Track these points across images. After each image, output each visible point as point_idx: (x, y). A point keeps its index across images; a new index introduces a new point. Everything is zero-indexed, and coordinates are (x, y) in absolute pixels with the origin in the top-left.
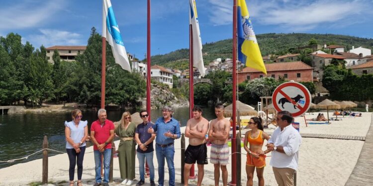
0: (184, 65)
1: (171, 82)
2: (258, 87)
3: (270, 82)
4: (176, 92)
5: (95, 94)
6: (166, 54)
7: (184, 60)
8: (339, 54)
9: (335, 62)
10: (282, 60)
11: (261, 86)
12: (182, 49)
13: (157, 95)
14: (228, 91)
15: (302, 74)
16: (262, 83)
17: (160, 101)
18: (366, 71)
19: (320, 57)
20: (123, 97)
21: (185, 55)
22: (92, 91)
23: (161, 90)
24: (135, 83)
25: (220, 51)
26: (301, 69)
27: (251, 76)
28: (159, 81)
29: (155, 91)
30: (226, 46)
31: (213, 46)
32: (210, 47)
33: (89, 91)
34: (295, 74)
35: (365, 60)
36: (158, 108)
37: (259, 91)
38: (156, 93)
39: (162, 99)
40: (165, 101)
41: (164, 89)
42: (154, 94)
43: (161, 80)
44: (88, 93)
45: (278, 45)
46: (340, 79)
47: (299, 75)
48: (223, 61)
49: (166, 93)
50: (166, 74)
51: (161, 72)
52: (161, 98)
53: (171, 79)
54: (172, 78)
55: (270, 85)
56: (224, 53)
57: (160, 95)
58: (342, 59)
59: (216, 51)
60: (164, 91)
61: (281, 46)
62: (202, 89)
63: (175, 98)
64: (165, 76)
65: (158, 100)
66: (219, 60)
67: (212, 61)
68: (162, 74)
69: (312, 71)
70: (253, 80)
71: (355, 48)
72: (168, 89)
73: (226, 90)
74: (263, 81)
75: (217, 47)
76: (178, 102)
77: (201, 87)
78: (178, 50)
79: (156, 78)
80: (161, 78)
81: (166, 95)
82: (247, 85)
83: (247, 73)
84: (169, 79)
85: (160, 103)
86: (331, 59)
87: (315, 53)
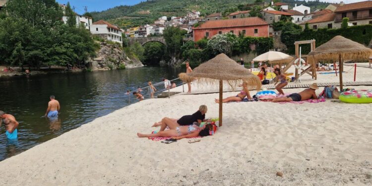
0: (125, 23)
1: (121, 41)
2: (220, 43)
3: (233, 38)
4: (128, 52)
5: (32, 53)
6: (103, 11)
7: (125, 17)
8: (284, 11)
9: (283, 18)
10: (234, 17)
11: (224, 42)
12: (122, 6)
13: (108, 54)
14: (187, 48)
15: (259, 29)
16: (225, 39)
17: (113, 61)
18: (316, 26)
19: (271, 13)
20: (71, 57)
21: (125, 13)
22: (27, 50)
23: (112, 49)
24: (82, 40)
25: (163, 9)
26: (259, 24)
27: (210, 32)
28: (107, 39)
29: (106, 51)
30: (169, 4)
31: (155, 4)
32: (151, 5)
33: (24, 49)
34: (253, 29)
35: (311, 17)
36: (111, 69)
37: (222, 47)
38: (107, 53)
39: (115, 59)
40: (118, 61)
41: (115, 48)
42: (105, 53)
43: (109, 38)
44: (23, 52)
45: (219, 4)
46: (298, 33)
47: (256, 31)
48: (169, 19)
49: (119, 53)
50: (115, 31)
51: (109, 29)
52: (113, 58)
53: (120, 37)
54: (121, 35)
55: (232, 40)
56: (167, 11)
57: (111, 55)
58: (289, 16)
59: (159, 9)
60: (116, 49)
61: (222, 6)
62: (152, 48)
63: (127, 58)
64: (113, 33)
65: (110, 60)
66: (165, 18)
67: (157, 19)
68: (109, 31)
69: (269, 26)
70: (215, 36)
71: (297, 5)
72: (119, 48)
73: (185, 48)
74: (225, 37)
75: (159, 5)
76: (131, 63)
77: (151, 46)
78: (117, 7)
79: (103, 35)
80: (109, 35)
81: (118, 54)
82: (208, 42)
83: (206, 29)
84: (118, 37)
85: (113, 63)
86: (280, 16)
87: (266, 10)
